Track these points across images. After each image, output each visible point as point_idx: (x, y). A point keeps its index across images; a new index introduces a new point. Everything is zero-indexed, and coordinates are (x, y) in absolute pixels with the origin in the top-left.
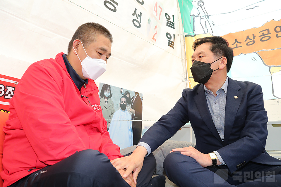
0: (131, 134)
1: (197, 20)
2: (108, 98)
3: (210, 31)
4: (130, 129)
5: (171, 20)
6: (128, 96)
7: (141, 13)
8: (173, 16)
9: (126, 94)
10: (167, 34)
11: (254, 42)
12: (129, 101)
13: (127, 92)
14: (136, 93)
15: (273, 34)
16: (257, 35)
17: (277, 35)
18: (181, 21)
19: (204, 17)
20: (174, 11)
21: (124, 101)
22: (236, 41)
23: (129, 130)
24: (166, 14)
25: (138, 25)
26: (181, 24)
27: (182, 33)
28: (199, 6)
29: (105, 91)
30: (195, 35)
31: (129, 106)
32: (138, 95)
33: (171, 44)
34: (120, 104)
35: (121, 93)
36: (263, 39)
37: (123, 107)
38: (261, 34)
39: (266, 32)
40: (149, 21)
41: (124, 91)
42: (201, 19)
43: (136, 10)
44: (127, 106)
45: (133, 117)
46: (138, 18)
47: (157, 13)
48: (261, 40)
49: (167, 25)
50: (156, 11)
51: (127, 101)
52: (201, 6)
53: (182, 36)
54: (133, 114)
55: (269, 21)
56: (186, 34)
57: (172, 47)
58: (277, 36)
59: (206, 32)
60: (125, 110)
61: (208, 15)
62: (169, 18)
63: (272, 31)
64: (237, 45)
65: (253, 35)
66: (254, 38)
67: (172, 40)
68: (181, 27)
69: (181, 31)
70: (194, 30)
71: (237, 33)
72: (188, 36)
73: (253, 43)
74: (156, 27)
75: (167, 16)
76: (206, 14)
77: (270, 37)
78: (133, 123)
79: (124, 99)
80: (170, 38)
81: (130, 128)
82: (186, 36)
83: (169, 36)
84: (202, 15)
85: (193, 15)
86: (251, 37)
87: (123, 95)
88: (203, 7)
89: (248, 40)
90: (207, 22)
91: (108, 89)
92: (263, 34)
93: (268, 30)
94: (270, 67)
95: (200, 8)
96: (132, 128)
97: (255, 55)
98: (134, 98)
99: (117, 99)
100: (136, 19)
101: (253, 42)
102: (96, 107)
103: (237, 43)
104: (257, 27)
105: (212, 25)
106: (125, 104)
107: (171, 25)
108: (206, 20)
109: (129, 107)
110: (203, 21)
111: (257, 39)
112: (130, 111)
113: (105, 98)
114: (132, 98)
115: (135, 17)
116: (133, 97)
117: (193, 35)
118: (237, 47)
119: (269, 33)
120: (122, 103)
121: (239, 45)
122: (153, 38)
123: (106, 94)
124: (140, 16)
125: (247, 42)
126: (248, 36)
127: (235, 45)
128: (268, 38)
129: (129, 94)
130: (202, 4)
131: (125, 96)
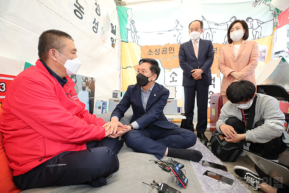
0: (88, 105)
1: (130, 32)
5: (114, 29)
6: (87, 81)
7: (98, 22)
8: (115, 26)
9: (85, 80)
10: (112, 38)
12: (87, 84)
13: (87, 78)
14: (91, 78)
15: (168, 51)
16: (161, 50)
17: (170, 52)
19: (134, 32)
20: (116, 23)
24: (112, 24)
26: (119, 32)
27: (119, 39)
28: (131, 24)
29: (73, 79)
30: (127, 42)
32: (93, 80)
33: (113, 45)
34: (82, 87)
36: (163, 53)
37: (84, 89)
39: (165, 49)
41: (85, 78)
42: (132, 32)
43: (95, 19)
49: (112, 32)
50: (107, 22)
51: (86, 84)
52: (132, 24)
53: (119, 41)
55: (167, 43)
56: (122, 40)
57: (113, 47)
58: (170, 53)
61: (137, 31)
62: (113, 28)
63: (168, 49)
64: (150, 53)
65: (159, 49)
67: (114, 43)
68: (119, 34)
69: (119, 37)
70: (127, 39)
75: (112, 25)
76: (135, 30)
79: (84, 83)
80: (113, 41)
81: (87, 102)
82: (122, 41)
84: (133, 30)
85: (128, 29)
86: (158, 50)
87: (84, 80)
88: (133, 25)
89: (156, 52)
90: (135, 35)
91: (75, 77)
92: (164, 50)
93: (166, 48)
94: (165, 69)
95: (132, 25)
96: (89, 101)
99: (80, 84)
100: (95, 26)
101: (158, 53)
102: (75, 98)
103: (150, 52)
104: (161, 45)
105: (138, 38)
106: (85, 86)
107: (114, 32)
108: (135, 33)
109: (87, 88)
110: (133, 34)
111: (161, 52)
112: (88, 91)
115: (94, 25)
116: (90, 81)
117: (126, 42)
118: (150, 54)
119: (166, 50)
121: (151, 53)
122: (104, 41)
124: (97, 24)
125: (155, 52)
126: (156, 49)
127: (149, 53)
128: (166, 53)
129: (88, 80)
130: (133, 23)
131: (85, 81)
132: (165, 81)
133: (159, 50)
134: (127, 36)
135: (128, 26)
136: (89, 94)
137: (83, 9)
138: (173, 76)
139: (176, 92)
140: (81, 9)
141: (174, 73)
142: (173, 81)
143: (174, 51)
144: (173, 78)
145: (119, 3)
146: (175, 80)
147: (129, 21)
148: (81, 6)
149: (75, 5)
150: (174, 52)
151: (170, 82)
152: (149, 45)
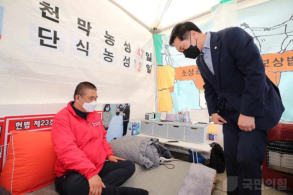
0: (122, 126)
1: (164, 56)
2: (108, 111)
5: (150, 57)
6: (121, 107)
7: (129, 58)
8: (151, 54)
9: (119, 106)
10: (147, 65)
12: (121, 110)
13: (121, 105)
14: (126, 104)
16: (195, 70)
18: (155, 56)
20: (151, 51)
22: (184, 72)
23: (121, 125)
24: (147, 53)
26: (155, 58)
27: (156, 64)
28: (165, 48)
29: (106, 108)
30: (162, 66)
33: (149, 71)
35: (117, 106)
36: (197, 73)
37: (118, 114)
38: (197, 70)
40: (135, 61)
41: (119, 105)
42: (167, 56)
43: (126, 57)
46: (127, 61)
47: (140, 55)
49: (147, 60)
53: (156, 65)
54: (124, 116)
56: (158, 64)
57: (150, 73)
59: (168, 65)
62: (148, 56)
64: (184, 74)
65: (193, 69)
66: (193, 72)
67: (150, 69)
69: (155, 62)
70: (162, 63)
71: (184, 67)
72: (159, 66)
74: (140, 63)
76: (169, 54)
79: (118, 109)
83: (148, 67)
84: (167, 53)
85: (163, 53)
86: (191, 71)
88: (167, 49)
89: (190, 72)
94: (199, 90)
97: (192, 81)
98: (125, 107)
99: (114, 110)
101: (192, 74)
102: (97, 124)
104: (195, 65)
105: (172, 60)
106: (119, 112)
108: (169, 57)
109: (121, 113)
111: (195, 72)
113: (106, 111)
114: (123, 108)
118: (184, 75)
120: (117, 112)
121: (185, 74)
122: (138, 70)
123: (107, 109)
124: (129, 60)
125: (189, 73)
126: (190, 70)
127: (183, 74)
130: (167, 47)
131: (119, 108)
132: (200, 102)
133: (193, 71)
134: (162, 60)
135: (163, 51)
136: (123, 117)
137: (112, 54)
140: (110, 55)
145: (154, 32)
147: (163, 47)
148: (109, 53)
149: (104, 54)
152: (182, 66)
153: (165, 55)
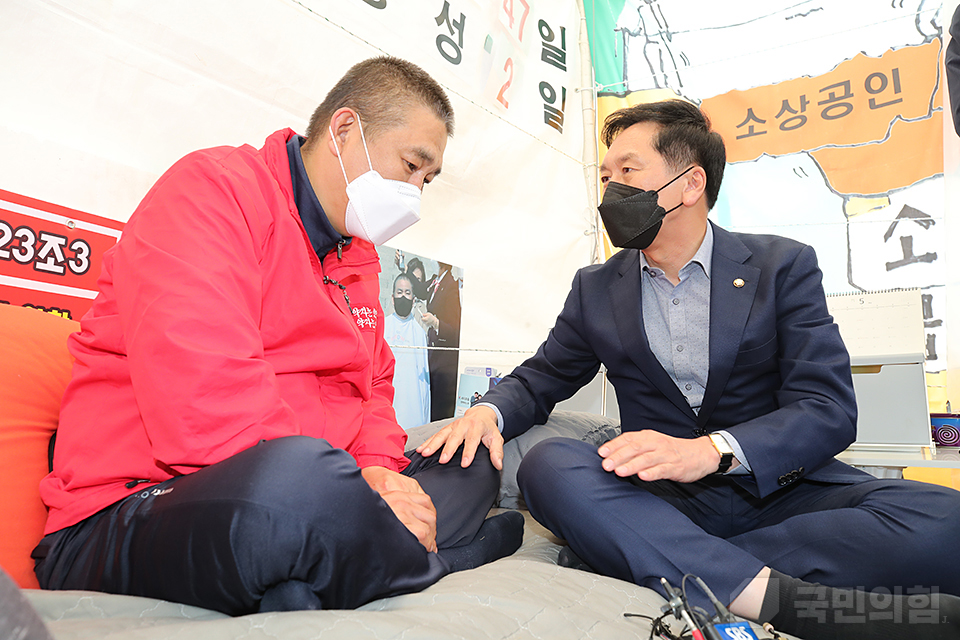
0: (425, 388)
1: (636, 44)
3: (673, 81)
4: (424, 376)
5: (557, 43)
6: (417, 273)
7: (463, 17)
8: (563, 30)
9: (411, 268)
10: (543, 85)
11: (804, 120)
12: (421, 289)
13: (416, 263)
14: (442, 265)
15: (860, 97)
16: (815, 97)
17: (872, 101)
18: (585, 47)
19: (658, 38)
21: (404, 289)
22: (751, 114)
23: (419, 377)
24: (542, 23)
25: (453, 54)
26: (587, 56)
27: (587, 86)
30: (627, 93)
31: (419, 304)
32: (449, 273)
33: (554, 118)
34: (395, 299)
35: (398, 264)
36: (829, 113)
37: (403, 309)
38: (825, 96)
39: (840, 92)
40: (488, 44)
41: (408, 259)
42: (648, 42)
43: (446, 5)
44: (414, 305)
45: (432, 338)
46: (452, 33)
47: (512, 19)
48: (824, 115)
49: (544, 58)
50: (510, 14)
51: (413, 288)
52: (648, 1)
53: (587, 95)
54: (431, 329)
55: (851, 55)
56: (600, 88)
57: (556, 127)
58: (872, 104)
59: (661, 84)
60: (409, 317)
61: (671, 31)
62: (551, 37)
63: (858, 87)
64: (751, 128)
65: (803, 98)
66: (803, 109)
67: (557, 105)
68: (587, 64)
69: (587, 78)
70: (625, 78)
71: (753, 90)
72: (606, 94)
73: (801, 125)
74: (509, 62)
75: (544, 29)
76: (664, 28)
77: (850, 107)
78: (433, 357)
79: (405, 284)
80: (552, 99)
81: (421, 371)
82: (599, 95)
83: (547, 93)
84: (652, 28)
85: (625, 30)
86: (796, 105)
87: (403, 270)
89: (787, 115)
90: (665, 52)
92: (832, 95)
93: (847, 84)
94: (845, 199)
95: (646, 9)
96: (428, 371)
97: (804, 160)
98: (438, 281)
100: (448, 34)
101: (799, 121)
103: (751, 122)
104: (815, 73)
105: (679, 62)
106: (408, 297)
107: (556, 57)
108: (662, 45)
109: (420, 308)
110: (652, 50)
111: (813, 111)
112: (425, 321)
114: (431, 281)
115: (444, 29)
116: (434, 276)
117: (621, 92)
118: (751, 132)
119: (848, 94)
120: (400, 296)
121: (758, 127)
122: (500, 98)
124: (460, 26)
125: (782, 119)
126: (785, 100)
127: (747, 126)
128: (845, 109)
129: (422, 270)
131: (409, 275)
132: (849, 265)
133: (804, 102)
134: (625, 66)
135: (628, 19)
138: (907, 227)
139: (939, 323)
141: (907, 212)
142: (909, 257)
143: (897, 90)
144: (907, 242)
146: (918, 250)
150: (898, 96)
151: (890, 266)
152: (743, 86)
153: (642, 39)
